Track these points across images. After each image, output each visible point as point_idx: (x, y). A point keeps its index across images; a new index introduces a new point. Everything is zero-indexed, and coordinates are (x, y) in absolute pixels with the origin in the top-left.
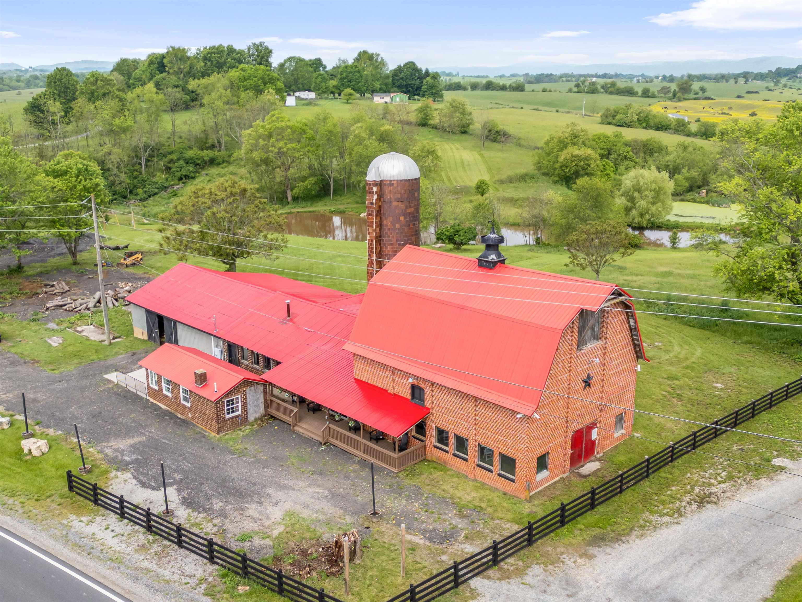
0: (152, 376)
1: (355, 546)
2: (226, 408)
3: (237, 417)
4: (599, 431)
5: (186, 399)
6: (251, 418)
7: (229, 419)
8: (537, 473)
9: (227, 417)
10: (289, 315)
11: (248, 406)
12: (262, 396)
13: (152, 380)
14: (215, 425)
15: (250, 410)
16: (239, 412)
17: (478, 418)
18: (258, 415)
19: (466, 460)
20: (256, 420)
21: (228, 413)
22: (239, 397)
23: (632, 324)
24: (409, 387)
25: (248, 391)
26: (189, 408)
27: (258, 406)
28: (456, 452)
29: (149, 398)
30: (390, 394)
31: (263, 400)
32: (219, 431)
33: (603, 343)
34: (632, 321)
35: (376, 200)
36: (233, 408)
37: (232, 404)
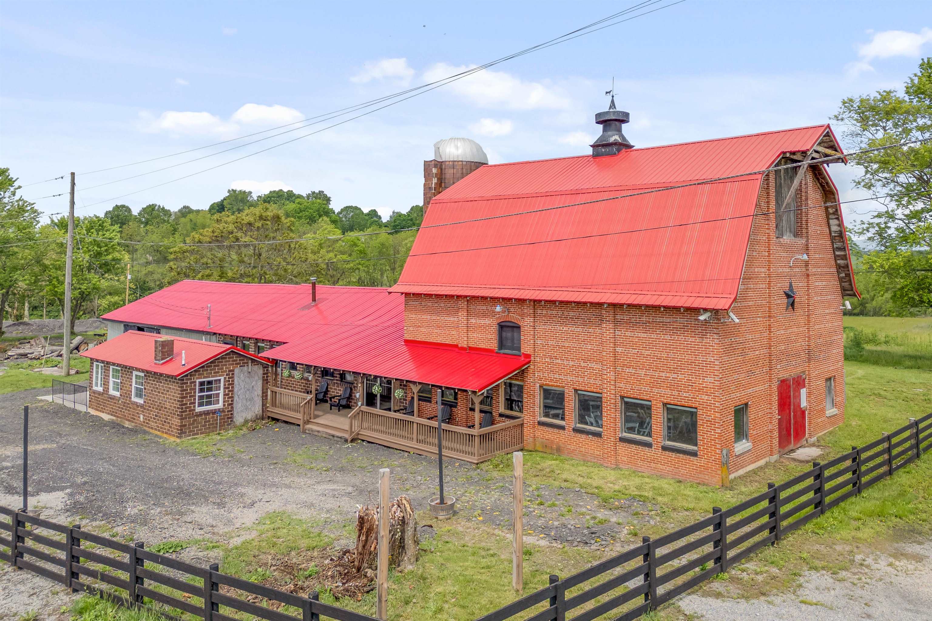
0: (97, 373)
1: (403, 532)
2: (197, 394)
3: (214, 412)
4: (809, 394)
5: (139, 394)
6: (239, 419)
7: (200, 414)
8: (735, 442)
9: (198, 409)
10: (314, 300)
11: (236, 398)
12: (260, 383)
13: (97, 378)
14: (176, 421)
15: (238, 406)
16: (220, 405)
17: (619, 349)
18: (249, 415)
19: (598, 435)
20: (246, 421)
21: (201, 405)
22: (222, 379)
23: (834, 228)
24: (495, 328)
25: (237, 371)
26: (142, 406)
27: (251, 399)
28: (579, 425)
29: (90, 410)
30: (463, 348)
31: (260, 393)
32: (182, 432)
33: (804, 241)
34: (833, 222)
35: (436, 184)
36: (209, 397)
37: (210, 389)
